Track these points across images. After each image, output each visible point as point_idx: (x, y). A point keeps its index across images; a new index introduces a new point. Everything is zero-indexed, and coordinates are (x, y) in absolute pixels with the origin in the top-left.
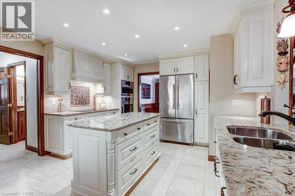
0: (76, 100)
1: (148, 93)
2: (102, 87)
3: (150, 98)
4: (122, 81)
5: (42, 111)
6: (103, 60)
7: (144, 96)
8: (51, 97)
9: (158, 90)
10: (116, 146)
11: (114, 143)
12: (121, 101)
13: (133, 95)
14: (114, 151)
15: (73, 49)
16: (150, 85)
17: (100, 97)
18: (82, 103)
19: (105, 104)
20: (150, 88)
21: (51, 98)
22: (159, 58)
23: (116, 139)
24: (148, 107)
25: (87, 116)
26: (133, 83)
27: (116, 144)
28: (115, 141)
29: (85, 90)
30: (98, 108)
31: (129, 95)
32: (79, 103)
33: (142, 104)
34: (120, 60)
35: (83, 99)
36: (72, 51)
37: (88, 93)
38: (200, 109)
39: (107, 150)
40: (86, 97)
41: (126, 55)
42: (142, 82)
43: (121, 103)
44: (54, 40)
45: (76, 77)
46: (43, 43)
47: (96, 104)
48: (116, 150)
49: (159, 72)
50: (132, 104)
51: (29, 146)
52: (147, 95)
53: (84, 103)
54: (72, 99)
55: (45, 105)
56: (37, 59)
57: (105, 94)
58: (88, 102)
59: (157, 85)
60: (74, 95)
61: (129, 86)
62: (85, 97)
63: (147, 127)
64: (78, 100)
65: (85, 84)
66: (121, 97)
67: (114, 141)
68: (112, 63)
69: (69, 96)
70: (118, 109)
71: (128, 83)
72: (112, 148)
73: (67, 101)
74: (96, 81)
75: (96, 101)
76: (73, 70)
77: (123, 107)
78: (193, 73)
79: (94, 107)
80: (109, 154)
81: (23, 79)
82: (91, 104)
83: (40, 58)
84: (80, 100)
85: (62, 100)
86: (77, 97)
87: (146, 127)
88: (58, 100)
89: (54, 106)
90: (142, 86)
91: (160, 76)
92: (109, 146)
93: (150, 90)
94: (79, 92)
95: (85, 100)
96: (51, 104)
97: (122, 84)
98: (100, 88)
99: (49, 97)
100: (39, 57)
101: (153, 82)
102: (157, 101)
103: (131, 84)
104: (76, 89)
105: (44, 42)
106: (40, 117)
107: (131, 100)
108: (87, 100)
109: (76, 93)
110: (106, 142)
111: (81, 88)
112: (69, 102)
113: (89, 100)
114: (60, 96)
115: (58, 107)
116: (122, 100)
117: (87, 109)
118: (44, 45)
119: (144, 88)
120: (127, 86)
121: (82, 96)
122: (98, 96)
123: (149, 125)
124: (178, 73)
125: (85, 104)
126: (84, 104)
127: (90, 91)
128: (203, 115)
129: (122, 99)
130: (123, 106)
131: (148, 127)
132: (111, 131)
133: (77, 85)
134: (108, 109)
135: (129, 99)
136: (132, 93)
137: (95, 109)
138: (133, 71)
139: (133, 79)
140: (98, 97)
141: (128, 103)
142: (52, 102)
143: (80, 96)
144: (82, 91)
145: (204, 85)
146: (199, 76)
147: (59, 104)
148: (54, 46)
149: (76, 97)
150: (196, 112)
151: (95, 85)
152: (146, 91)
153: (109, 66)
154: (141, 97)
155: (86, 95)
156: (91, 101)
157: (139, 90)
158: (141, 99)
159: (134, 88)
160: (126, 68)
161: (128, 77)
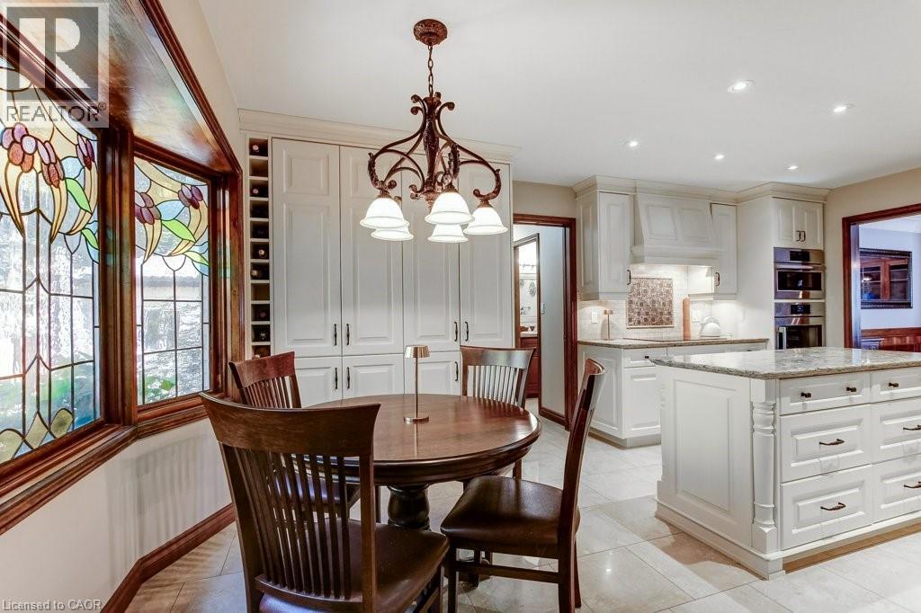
0: (639, 314)
1: (898, 286)
2: (707, 275)
3: (908, 305)
4: (778, 251)
5: (573, 337)
6: (710, 197)
7: (877, 297)
8: (589, 305)
10: (778, 416)
11: (773, 409)
12: (773, 316)
13: (824, 296)
14: (771, 428)
15: (635, 188)
16: (907, 254)
17: (701, 305)
18: (653, 320)
19: (718, 324)
20: (906, 267)
21: (591, 307)
23: (778, 399)
26: (821, 254)
27: (777, 411)
28: (775, 405)
29: (661, 285)
30: (695, 334)
31: (805, 296)
32: (646, 320)
33: (862, 328)
34: (768, 187)
35: (656, 310)
36: (633, 193)
37: (669, 293)
39: (753, 422)
40: (664, 304)
41: (793, 168)
42: (861, 246)
43: (776, 323)
44: (599, 180)
45: (643, 257)
47: (689, 324)
48: (777, 427)
50: (819, 328)
51: (544, 409)
52: (889, 295)
53: (657, 319)
54: (630, 310)
55: (579, 322)
56: (565, 226)
57: (718, 295)
58: (668, 319)
60: (635, 300)
61: (803, 264)
62: (660, 304)
63: (888, 392)
64: (643, 311)
65: (653, 272)
66: (773, 301)
67: (773, 402)
68: (738, 202)
69: (624, 302)
70: (765, 341)
71: (802, 256)
72: (769, 420)
73: (620, 319)
74: (692, 261)
75: (689, 316)
76: (637, 240)
77: (781, 335)
79: (684, 331)
80: (760, 433)
81: (535, 270)
82: (675, 324)
83: (569, 224)
84: (647, 314)
85: (612, 313)
86: (642, 304)
87: (883, 390)
88: (603, 312)
89: (595, 325)
90: (861, 259)
92: (758, 414)
93: (906, 274)
94: (645, 291)
95: (661, 314)
96: (589, 322)
97: (776, 262)
98: (702, 279)
99: (587, 306)
100: (567, 221)
103: (813, 259)
104: (639, 285)
105: (576, 189)
106: (569, 348)
107: (813, 311)
108: (666, 312)
109: (639, 294)
110: (752, 403)
111: (650, 281)
112: (625, 317)
113: (670, 313)
114: (605, 304)
115: (602, 330)
116: (776, 312)
117: (665, 335)
118: (576, 194)
119: (878, 269)
120: (797, 266)
121: (654, 302)
122: (696, 302)
123: (896, 386)
125: (661, 322)
126: (657, 324)
127: (675, 288)
129: (778, 307)
130: (783, 330)
131: (892, 394)
132: (766, 377)
133: (641, 276)
134: (729, 338)
135: (806, 308)
136: (819, 289)
137: (686, 337)
138: (819, 211)
139: (819, 240)
140: (695, 305)
141: (802, 321)
142: (591, 317)
143: (649, 301)
144: (653, 291)
147: (604, 322)
148: (598, 193)
149: (639, 304)
151: (687, 271)
152: (884, 279)
153: (731, 211)
154: (859, 301)
155: (663, 299)
156: (675, 315)
157: (850, 275)
158: (862, 308)
159: (827, 271)
160: (794, 209)
161: (802, 234)
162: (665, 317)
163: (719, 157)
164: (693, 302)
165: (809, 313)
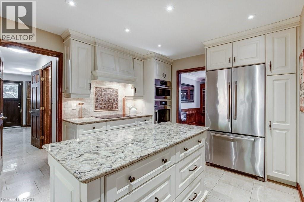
0: (101, 104)
1: (192, 96)
2: (132, 88)
3: (193, 101)
4: (156, 80)
5: (59, 117)
6: (133, 55)
7: (187, 99)
9: (204, 92)
12: (154, 106)
13: (171, 99)
15: (95, 42)
16: (193, 86)
17: (131, 101)
18: (108, 107)
19: (136, 109)
20: (193, 90)
21: (71, 101)
22: (205, 46)
24: (191, 112)
25: (108, 125)
26: (171, 83)
29: (113, 92)
30: (127, 113)
31: (165, 98)
32: (105, 107)
33: (182, 109)
34: (153, 55)
35: (110, 103)
36: (94, 45)
37: (116, 95)
38: (278, 122)
40: (114, 100)
41: (159, 46)
42: (182, 82)
43: (155, 108)
44: (71, 32)
46: (62, 37)
47: (125, 109)
49: (205, 67)
50: (169, 110)
52: (189, 98)
53: (110, 107)
54: (96, 102)
55: (63, 109)
56: (57, 57)
57: (136, 97)
58: (116, 107)
59: (202, 86)
60: (99, 98)
61: (166, 86)
62: (112, 100)
63: (183, 154)
64: (103, 103)
65: (112, 85)
66: (154, 100)
68: (144, 59)
69: (93, 99)
70: (151, 116)
71: (164, 83)
73: (90, 105)
74: (125, 81)
75: (125, 106)
76: (95, 68)
77: (157, 113)
78: (264, 62)
79: (123, 112)
82: (119, 109)
84: (105, 104)
85: (83, 104)
86: (103, 100)
87: (181, 153)
88: (78, 104)
89: (74, 111)
90: (182, 86)
91: (207, 71)
93: (193, 92)
94: (105, 94)
95: (113, 104)
96: (71, 109)
97: (155, 84)
98: (129, 90)
99: (69, 100)
100: (58, 54)
101: (198, 82)
102: (202, 105)
103: (168, 85)
104: (101, 91)
107: (168, 104)
108: (115, 104)
109: (101, 95)
111: (107, 90)
112: (93, 106)
113: (117, 104)
114: (81, 100)
115: (79, 112)
116: (155, 104)
117: (114, 114)
118: (63, 40)
119: (187, 90)
120: (163, 87)
121: (109, 99)
122: (128, 99)
123: (186, 150)
124: (235, 65)
125: (113, 108)
126: (110, 109)
127: (119, 93)
128: (284, 132)
129: (156, 102)
130: (157, 111)
131: (185, 154)
133: (102, 87)
135: (166, 102)
136: (170, 96)
137: (124, 115)
138: (170, 67)
139: (170, 78)
140: (128, 101)
141: (164, 108)
142: (72, 106)
143: (106, 99)
144: (109, 94)
145: (286, 81)
146: (274, 66)
147: (80, 109)
148: (71, 39)
149: (101, 100)
150: (270, 126)
151: (125, 86)
152: (188, 94)
153: (141, 63)
154: (181, 100)
155: (113, 98)
156: (119, 105)
157: (178, 91)
158: (182, 102)
159: (172, 89)
160: (162, 65)
161: (165, 75)
162: (114, 106)
163: (127, 30)
164: (127, 100)
165: (166, 105)
